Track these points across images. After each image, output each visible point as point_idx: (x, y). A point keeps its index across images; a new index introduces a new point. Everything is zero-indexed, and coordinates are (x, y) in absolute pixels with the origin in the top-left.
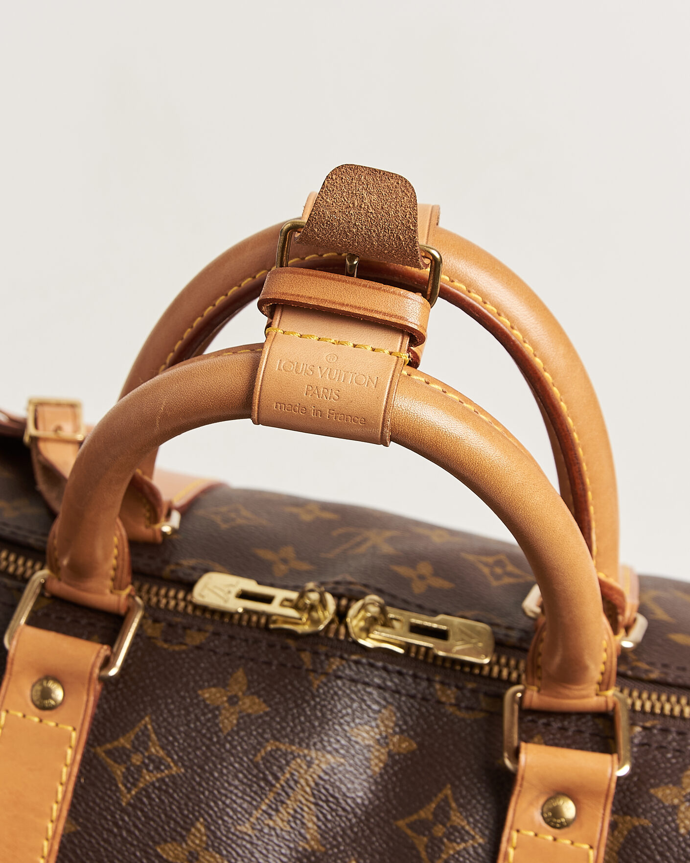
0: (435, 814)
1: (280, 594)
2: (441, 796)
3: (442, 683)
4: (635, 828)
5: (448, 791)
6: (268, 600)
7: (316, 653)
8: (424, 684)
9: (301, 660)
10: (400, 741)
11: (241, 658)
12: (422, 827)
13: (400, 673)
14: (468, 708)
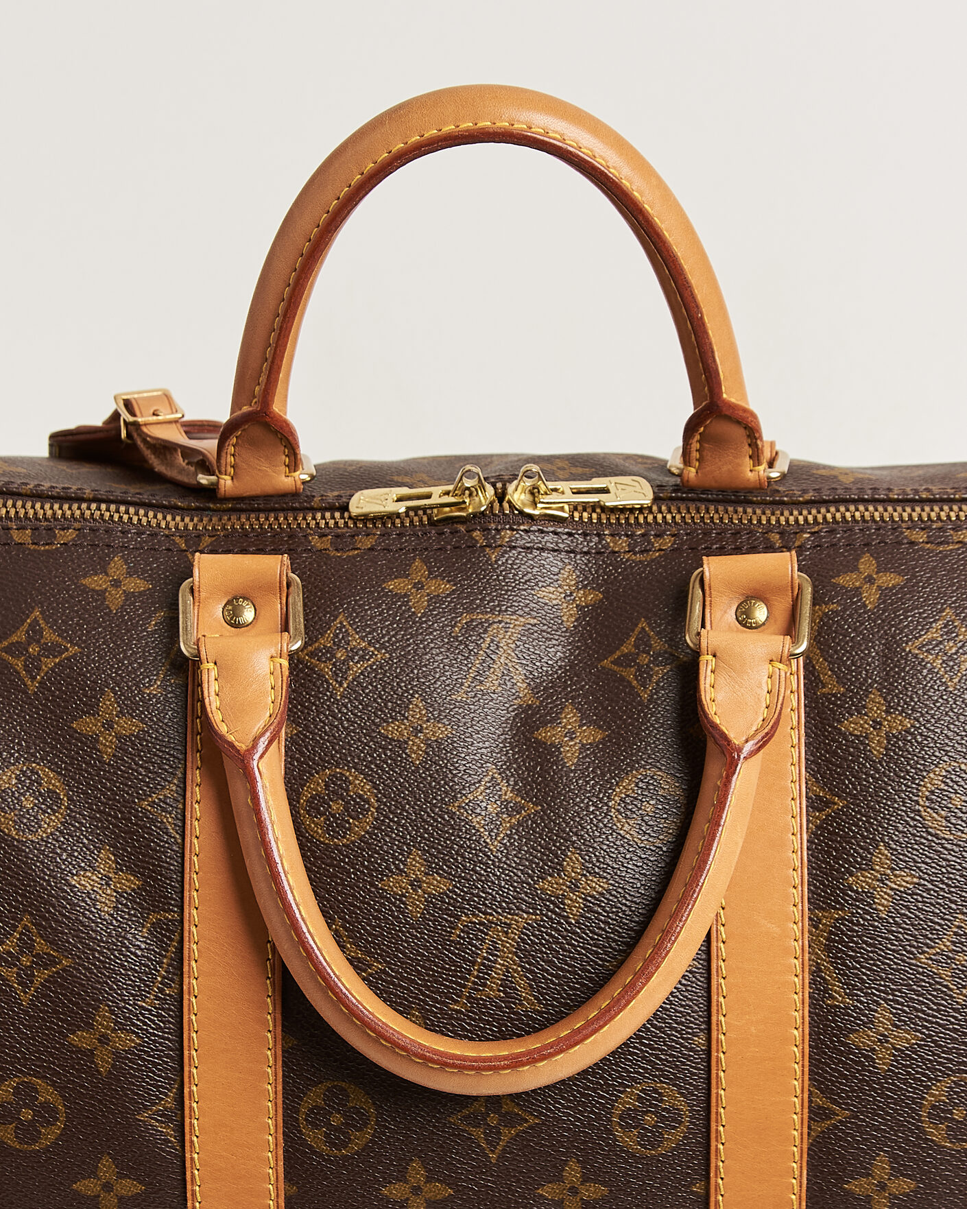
0: (636, 646)
1: (437, 491)
2: (637, 630)
3: (612, 535)
4: (826, 614)
5: (643, 624)
6: (429, 496)
7: (485, 530)
8: (596, 539)
9: (473, 538)
10: (585, 596)
11: (414, 550)
12: (626, 661)
13: (570, 534)
14: (642, 552)
